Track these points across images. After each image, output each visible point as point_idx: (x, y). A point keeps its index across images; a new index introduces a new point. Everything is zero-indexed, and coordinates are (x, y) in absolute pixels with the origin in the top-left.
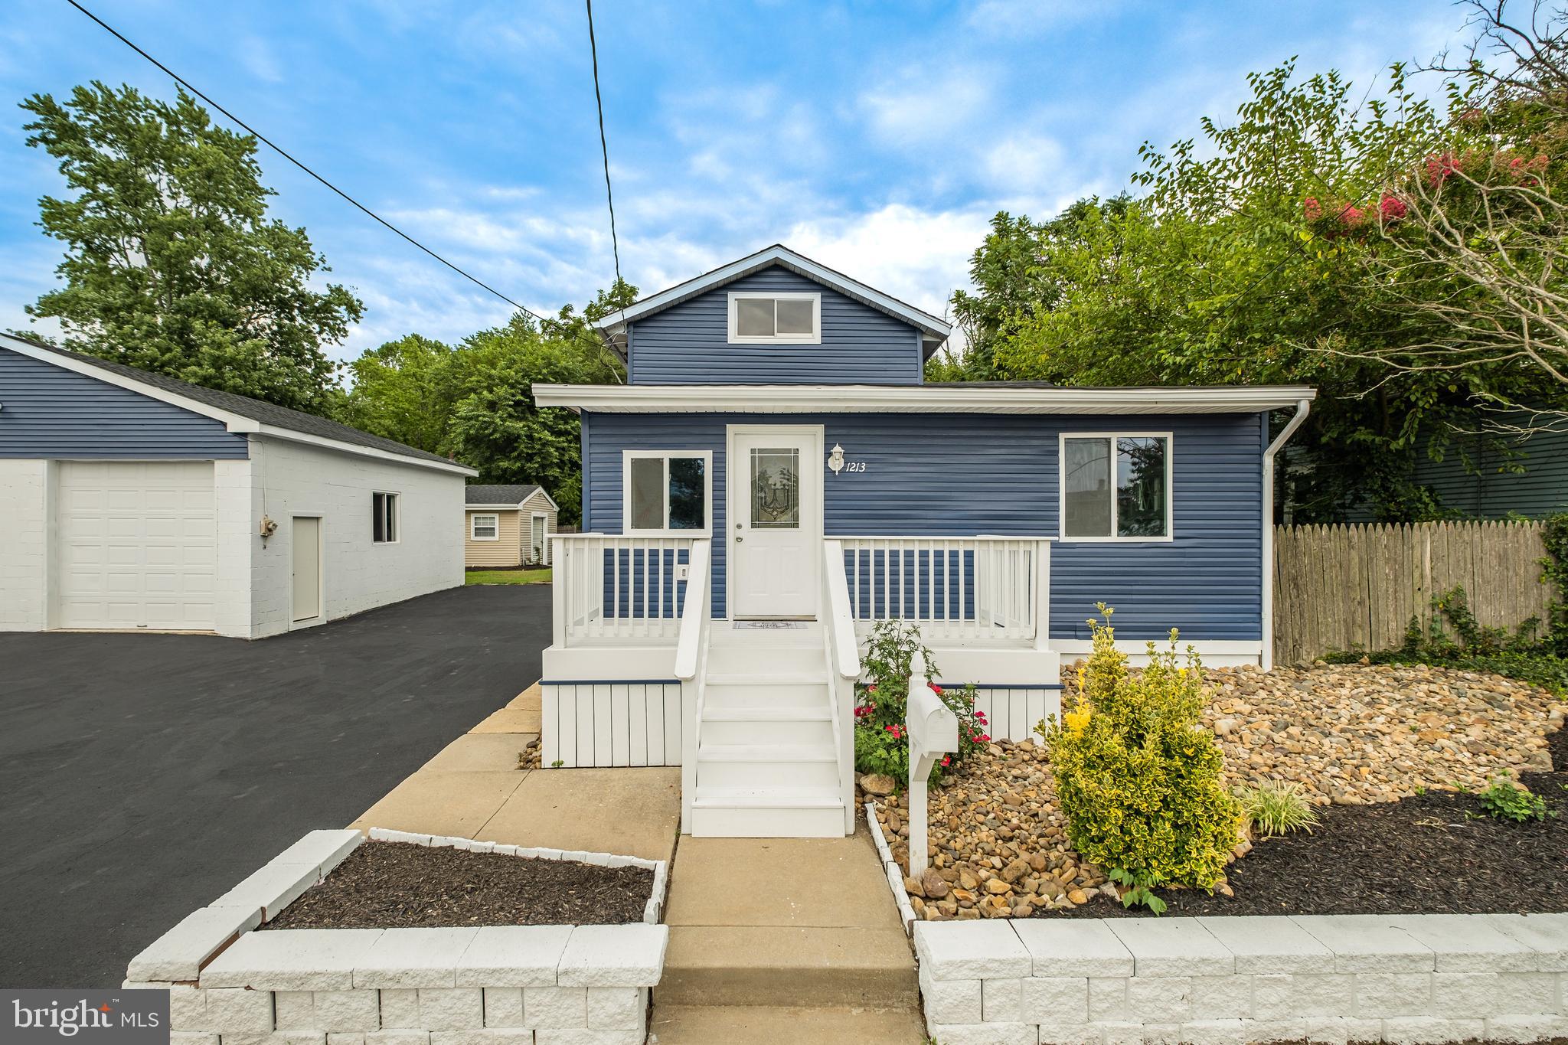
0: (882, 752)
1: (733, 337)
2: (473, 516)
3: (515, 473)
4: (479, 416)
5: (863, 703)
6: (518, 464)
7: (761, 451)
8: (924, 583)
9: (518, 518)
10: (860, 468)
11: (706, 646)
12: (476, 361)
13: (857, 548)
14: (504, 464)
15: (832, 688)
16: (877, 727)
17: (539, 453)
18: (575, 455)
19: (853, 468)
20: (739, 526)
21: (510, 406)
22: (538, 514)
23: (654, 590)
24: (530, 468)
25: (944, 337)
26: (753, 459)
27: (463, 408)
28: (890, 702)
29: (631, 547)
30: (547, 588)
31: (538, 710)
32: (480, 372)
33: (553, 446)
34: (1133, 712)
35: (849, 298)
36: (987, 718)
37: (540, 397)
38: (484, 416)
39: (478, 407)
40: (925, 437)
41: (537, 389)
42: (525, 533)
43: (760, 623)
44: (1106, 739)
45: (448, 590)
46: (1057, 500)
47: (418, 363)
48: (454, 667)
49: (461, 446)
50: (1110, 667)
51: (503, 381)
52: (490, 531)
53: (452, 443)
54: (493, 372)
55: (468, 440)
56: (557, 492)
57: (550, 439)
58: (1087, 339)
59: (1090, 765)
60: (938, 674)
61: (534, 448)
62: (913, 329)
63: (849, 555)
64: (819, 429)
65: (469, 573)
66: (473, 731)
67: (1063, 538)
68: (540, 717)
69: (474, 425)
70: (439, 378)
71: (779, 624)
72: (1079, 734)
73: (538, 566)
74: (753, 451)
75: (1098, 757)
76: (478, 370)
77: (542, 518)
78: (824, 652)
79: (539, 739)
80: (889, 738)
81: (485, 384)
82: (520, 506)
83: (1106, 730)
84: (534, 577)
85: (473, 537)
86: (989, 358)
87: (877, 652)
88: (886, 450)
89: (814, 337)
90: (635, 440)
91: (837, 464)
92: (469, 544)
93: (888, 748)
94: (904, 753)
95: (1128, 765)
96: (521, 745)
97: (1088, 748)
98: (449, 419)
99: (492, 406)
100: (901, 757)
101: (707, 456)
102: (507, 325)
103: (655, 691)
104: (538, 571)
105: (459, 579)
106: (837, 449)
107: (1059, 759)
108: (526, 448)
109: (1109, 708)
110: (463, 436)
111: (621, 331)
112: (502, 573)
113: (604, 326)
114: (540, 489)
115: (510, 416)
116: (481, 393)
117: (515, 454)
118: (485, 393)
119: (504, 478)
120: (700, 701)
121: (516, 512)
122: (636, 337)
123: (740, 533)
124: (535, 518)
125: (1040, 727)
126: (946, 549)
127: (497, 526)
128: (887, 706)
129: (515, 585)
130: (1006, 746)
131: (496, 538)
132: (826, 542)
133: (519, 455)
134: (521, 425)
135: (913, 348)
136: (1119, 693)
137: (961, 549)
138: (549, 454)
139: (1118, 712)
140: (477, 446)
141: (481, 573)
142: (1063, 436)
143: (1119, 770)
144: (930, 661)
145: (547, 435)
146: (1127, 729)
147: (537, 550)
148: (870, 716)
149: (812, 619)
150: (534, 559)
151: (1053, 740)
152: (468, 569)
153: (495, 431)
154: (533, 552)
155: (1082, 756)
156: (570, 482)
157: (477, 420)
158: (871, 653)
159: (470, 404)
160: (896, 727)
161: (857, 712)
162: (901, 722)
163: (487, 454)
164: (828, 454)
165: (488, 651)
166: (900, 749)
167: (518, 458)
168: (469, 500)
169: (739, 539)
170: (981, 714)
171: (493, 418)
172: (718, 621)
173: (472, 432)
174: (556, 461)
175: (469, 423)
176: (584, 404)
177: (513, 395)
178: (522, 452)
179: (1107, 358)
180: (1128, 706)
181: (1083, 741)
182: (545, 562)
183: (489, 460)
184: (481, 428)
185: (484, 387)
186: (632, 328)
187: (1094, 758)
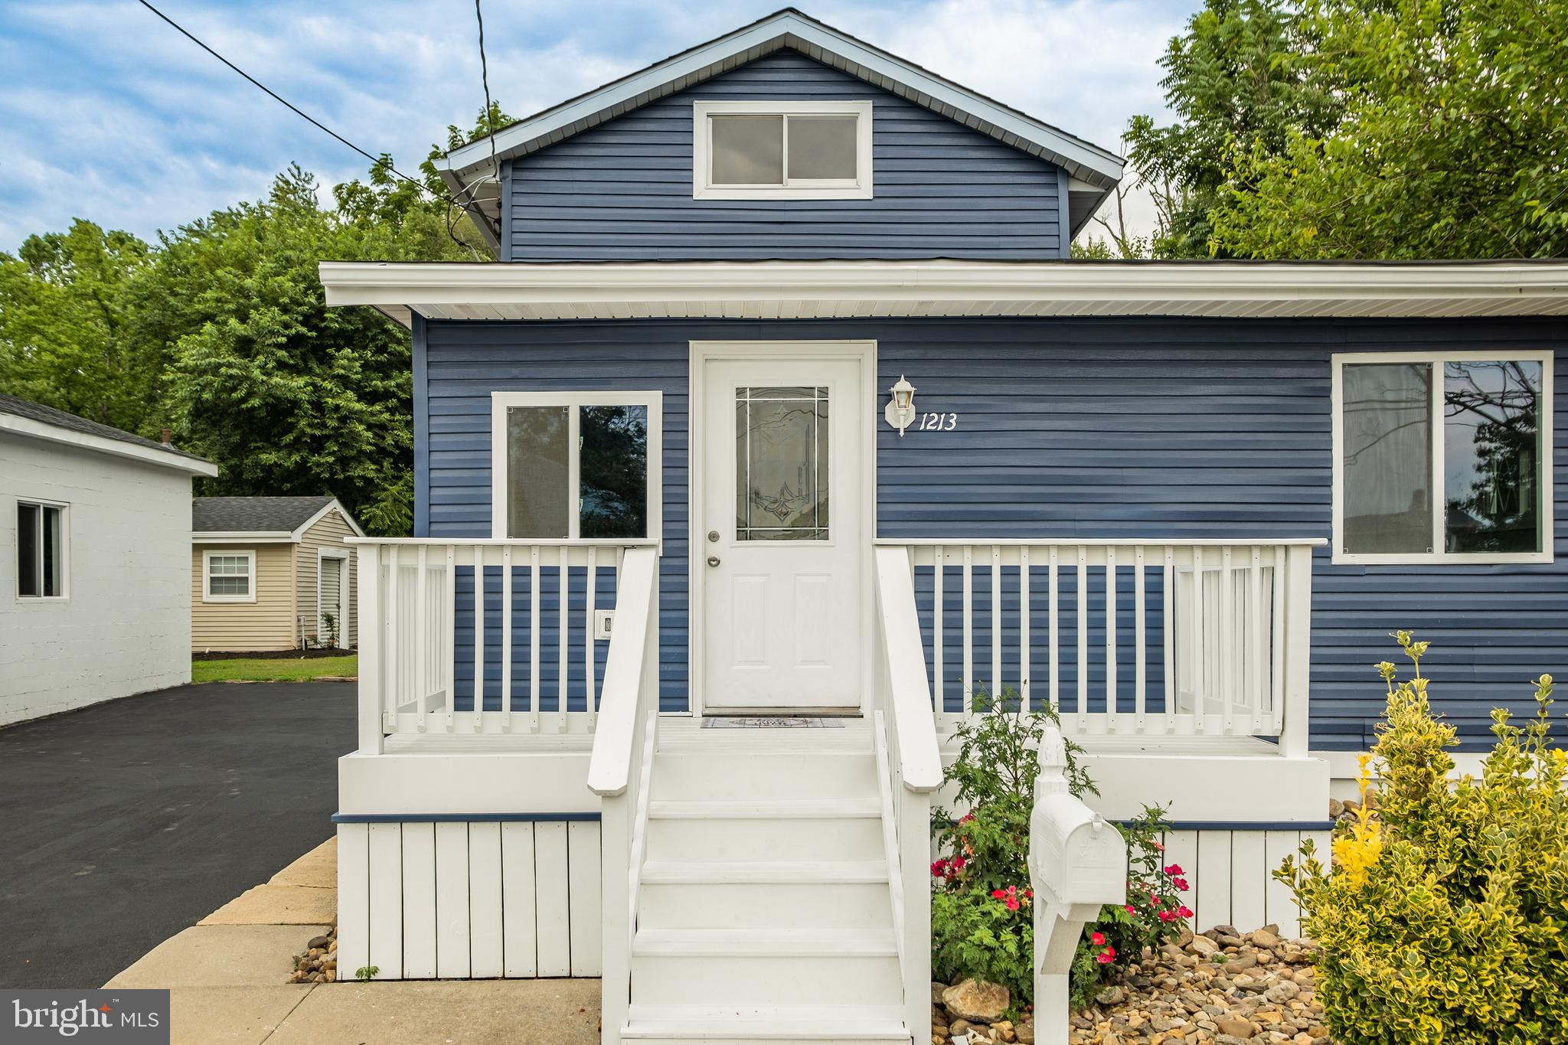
0: (984, 935)
1: (704, 188)
2: (206, 556)
3: (289, 475)
4: (219, 366)
5: (948, 851)
6: (296, 457)
7: (756, 391)
8: (1068, 643)
9: (292, 561)
10: (947, 423)
11: (648, 747)
12: (215, 262)
13: (939, 562)
14: (269, 458)
15: (889, 824)
16: (975, 892)
17: (336, 435)
18: (404, 435)
19: (933, 422)
20: (713, 537)
21: (280, 346)
22: (331, 552)
23: (549, 659)
24: (318, 465)
25: (1111, 184)
26: (740, 407)
27: (189, 351)
28: (1001, 843)
29: (507, 562)
30: (348, 687)
31: (330, 885)
32: (221, 284)
33: (361, 422)
34: (1463, 836)
35: (927, 110)
36: (1189, 877)
37: (336, 288)
38: (230, 365)
39: (217, 348)
40: (1073, 362)
41: (329, 273)
42: (306, 589)
43: (755, 720)
44: (1410, 884)
45: (160, 692)
46: (1327, 483)
47: (103, 271)
48: (173, 819)
49: (185, 424)
50: (1420, 752)
51: (269, 299)
52: (239, 584)
53: (168, 419)
54: (248, 282)
55: (200, 411)
56: (368, 511)
57: (358, 406)
58: (1388, 186)
59: (1380, 935)
60: (1093, 790)
61: (324, 425)
62: (1051, 168)
63: (923, 574)
64: (868, 350)
65: (201, 664)
66: (208, 920)
67: (1339, 557)
68: (335, 899)
69: (211, 384)
70: (143, 297)
71: (792, 721)
72: (1359, 880)
73: (331, 651)
74: (740, 392)
75: (1395, 919)
76: (218, 279)
77: (339, 561)
78: (873, 761)
79: (332, 934)
80: (999, 911)
81: (232, 306)
82: (296, 536)
83: (1409, 866)
84: (325, 669)
85: (207, 596)
86: (1202, 242)
87: (975, 753)
88: (996, 389)
89: (860, 186)
90: (515, 372)
91: (901, 415)
92: (200, 607)
93: (997, 927)
94: (1027, 938)
95: (1453, 933)
96: (299, 946)
97: (1377, 904)
98: (163, 371)
99: (245, 347)
100: (1021, 946)
101: (652, 401)
102: (267, 199)
103: (551, 835)
104: (330, 660)
105: (181, 673)
106: (903, 385)
107: (1321, 925)
108: (310, 425)
109: (1418, 832)
110: (190, 405)
111: (490, 178)
112: (261, 662)
113: (455, 167)
114: (335, 505)
115: (281, 365)
116: (225, 323)
117: (288, 438)
118: (233, 322)
119: (269, 484)
120: (637, 847)
121: (290, 545)
122: (517, 188)
123: (715, 549)
124: (325, 560)
125: (1286, 869)
126: (1111, 562)
127: (252, 575)
128: (995, 853)
129: (286, 683)
130: (1226, 939)
131: (251, 596)
132: (879, 551)
133: (297, 440)
134: (300, 381)
135: (1051, 205)
136: (1439, 801)
137: (1140, 563)
138: (355, 436)
139: (1435, 837)
140: (215, 424)
141: (222, 663)
142: (1338, 360)
143: (1437, 942)
144: (1078, 766)
145: (350, 401)
146: (1452, 868)
147: (329, 620)
148: (961, 873)
149: (854, 713)
150: (323, 637)
151: (1310, 892)
152: (197, 656)
153: (250, 394)
154: (321, 623)
155: (1364, 917)
156: (394, 489)
157: (216, 373)
158: (965, 754)
159: (202, 344)
160: (1012, 892)
161: (937, 869)
162: (1022, 880)
163: (236, 438)
164: (885, 397)
165: (235, 791)
166: (1018, 931)
167: (293, 447)
168: (198, 525)
169: (713, 562)
170: (1176, 870)
171: (246, 368)
172: (674, 718)
173: (207, 396)
174: (368, 448)
175: (200, 380)
176: (415, 300)
177: (286, 326)
178: (303, 433)
179: (1429, 226)
180: (1454, 824)
181: (1368, 891)
182: (343, 643)
183: (240, 449)
184: (224, 389)
185: (229, 312)
186: (509, 172)
187: (1389, 922)
